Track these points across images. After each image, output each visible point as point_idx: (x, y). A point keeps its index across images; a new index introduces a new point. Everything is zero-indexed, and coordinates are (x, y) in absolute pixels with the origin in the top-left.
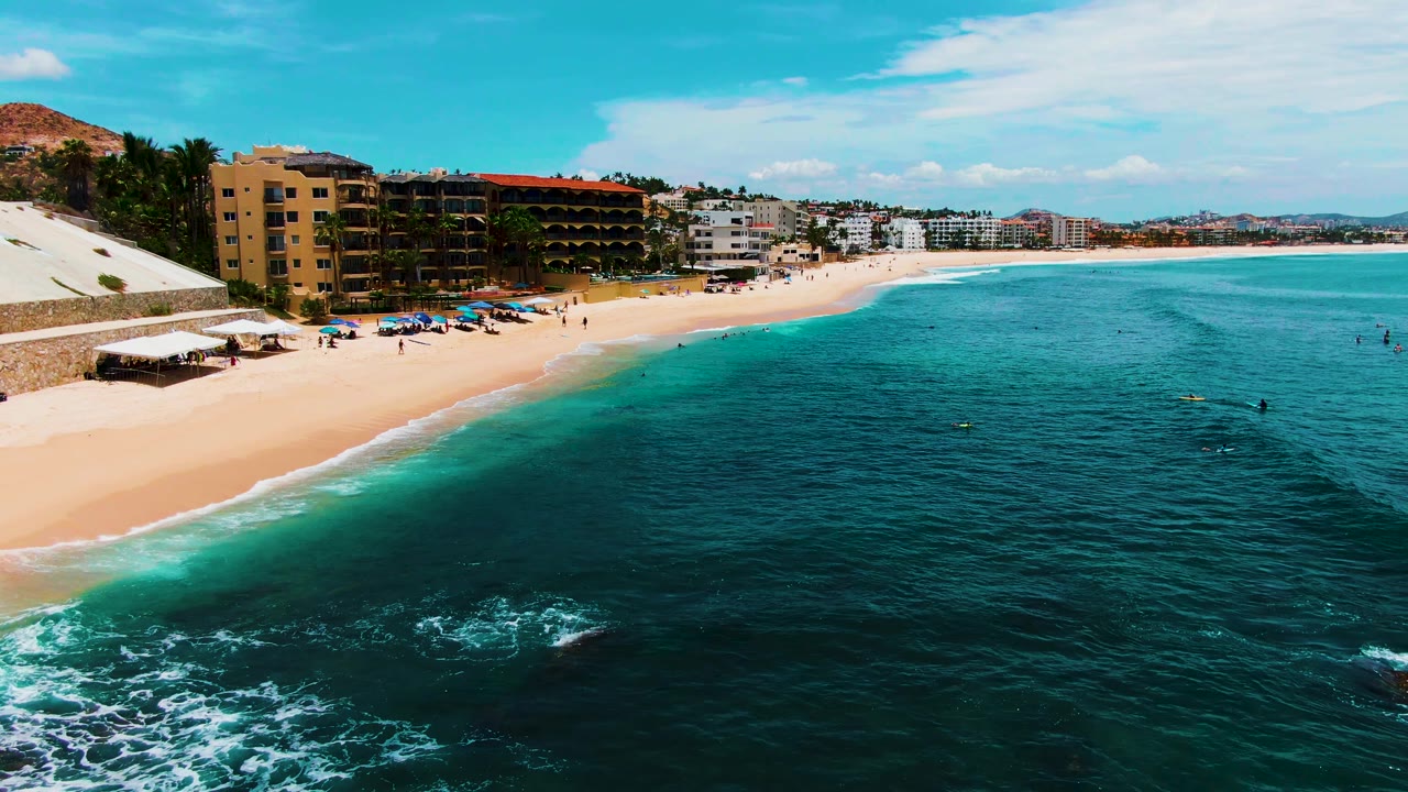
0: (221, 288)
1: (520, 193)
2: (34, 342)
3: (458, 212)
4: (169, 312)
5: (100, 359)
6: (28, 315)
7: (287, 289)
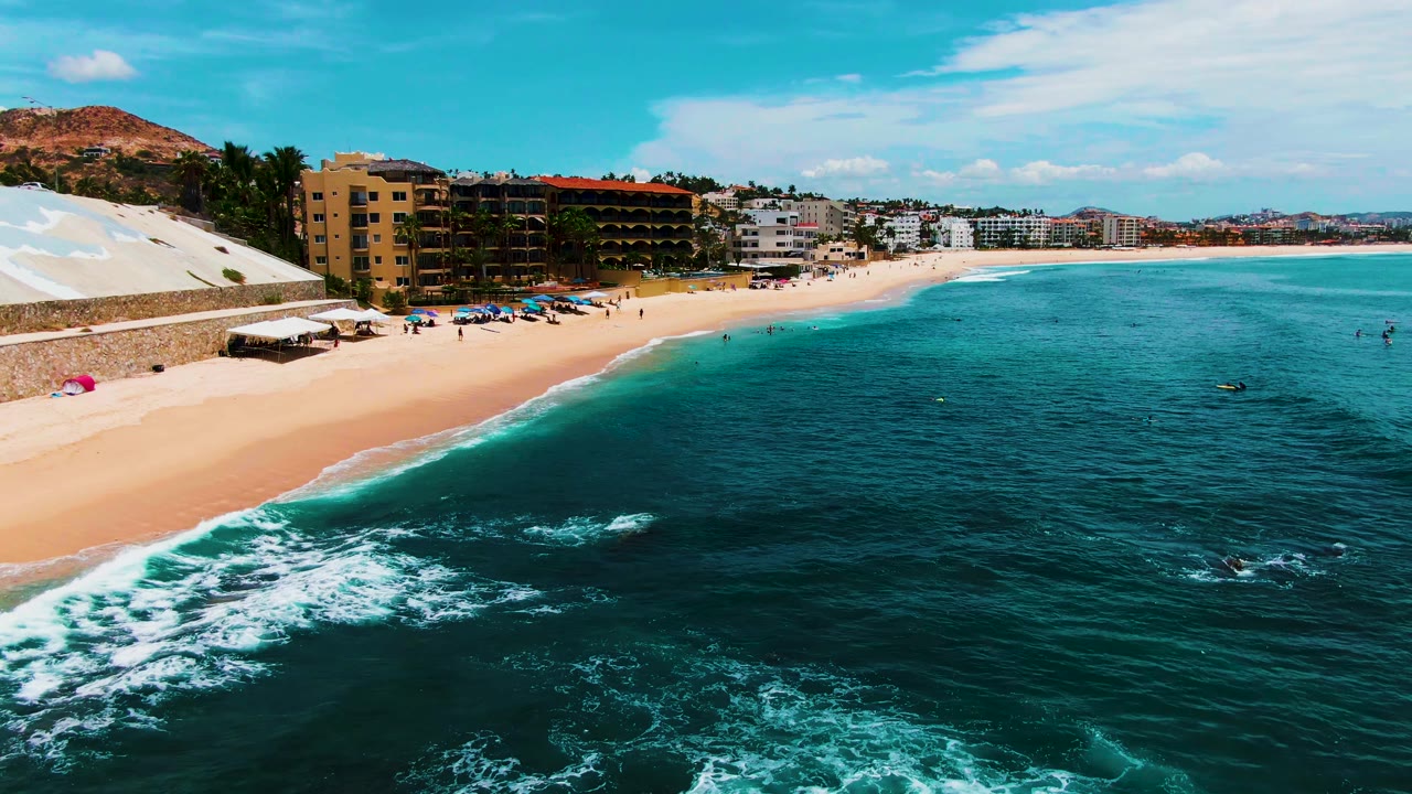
0: (319, 281)
1: (577, 195)
2: (182, 324)
3: (520, 213)
4: (278, 302)
5: (231, 340)
6: (173, 302)
7: (370, 283)
